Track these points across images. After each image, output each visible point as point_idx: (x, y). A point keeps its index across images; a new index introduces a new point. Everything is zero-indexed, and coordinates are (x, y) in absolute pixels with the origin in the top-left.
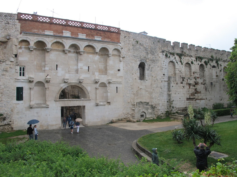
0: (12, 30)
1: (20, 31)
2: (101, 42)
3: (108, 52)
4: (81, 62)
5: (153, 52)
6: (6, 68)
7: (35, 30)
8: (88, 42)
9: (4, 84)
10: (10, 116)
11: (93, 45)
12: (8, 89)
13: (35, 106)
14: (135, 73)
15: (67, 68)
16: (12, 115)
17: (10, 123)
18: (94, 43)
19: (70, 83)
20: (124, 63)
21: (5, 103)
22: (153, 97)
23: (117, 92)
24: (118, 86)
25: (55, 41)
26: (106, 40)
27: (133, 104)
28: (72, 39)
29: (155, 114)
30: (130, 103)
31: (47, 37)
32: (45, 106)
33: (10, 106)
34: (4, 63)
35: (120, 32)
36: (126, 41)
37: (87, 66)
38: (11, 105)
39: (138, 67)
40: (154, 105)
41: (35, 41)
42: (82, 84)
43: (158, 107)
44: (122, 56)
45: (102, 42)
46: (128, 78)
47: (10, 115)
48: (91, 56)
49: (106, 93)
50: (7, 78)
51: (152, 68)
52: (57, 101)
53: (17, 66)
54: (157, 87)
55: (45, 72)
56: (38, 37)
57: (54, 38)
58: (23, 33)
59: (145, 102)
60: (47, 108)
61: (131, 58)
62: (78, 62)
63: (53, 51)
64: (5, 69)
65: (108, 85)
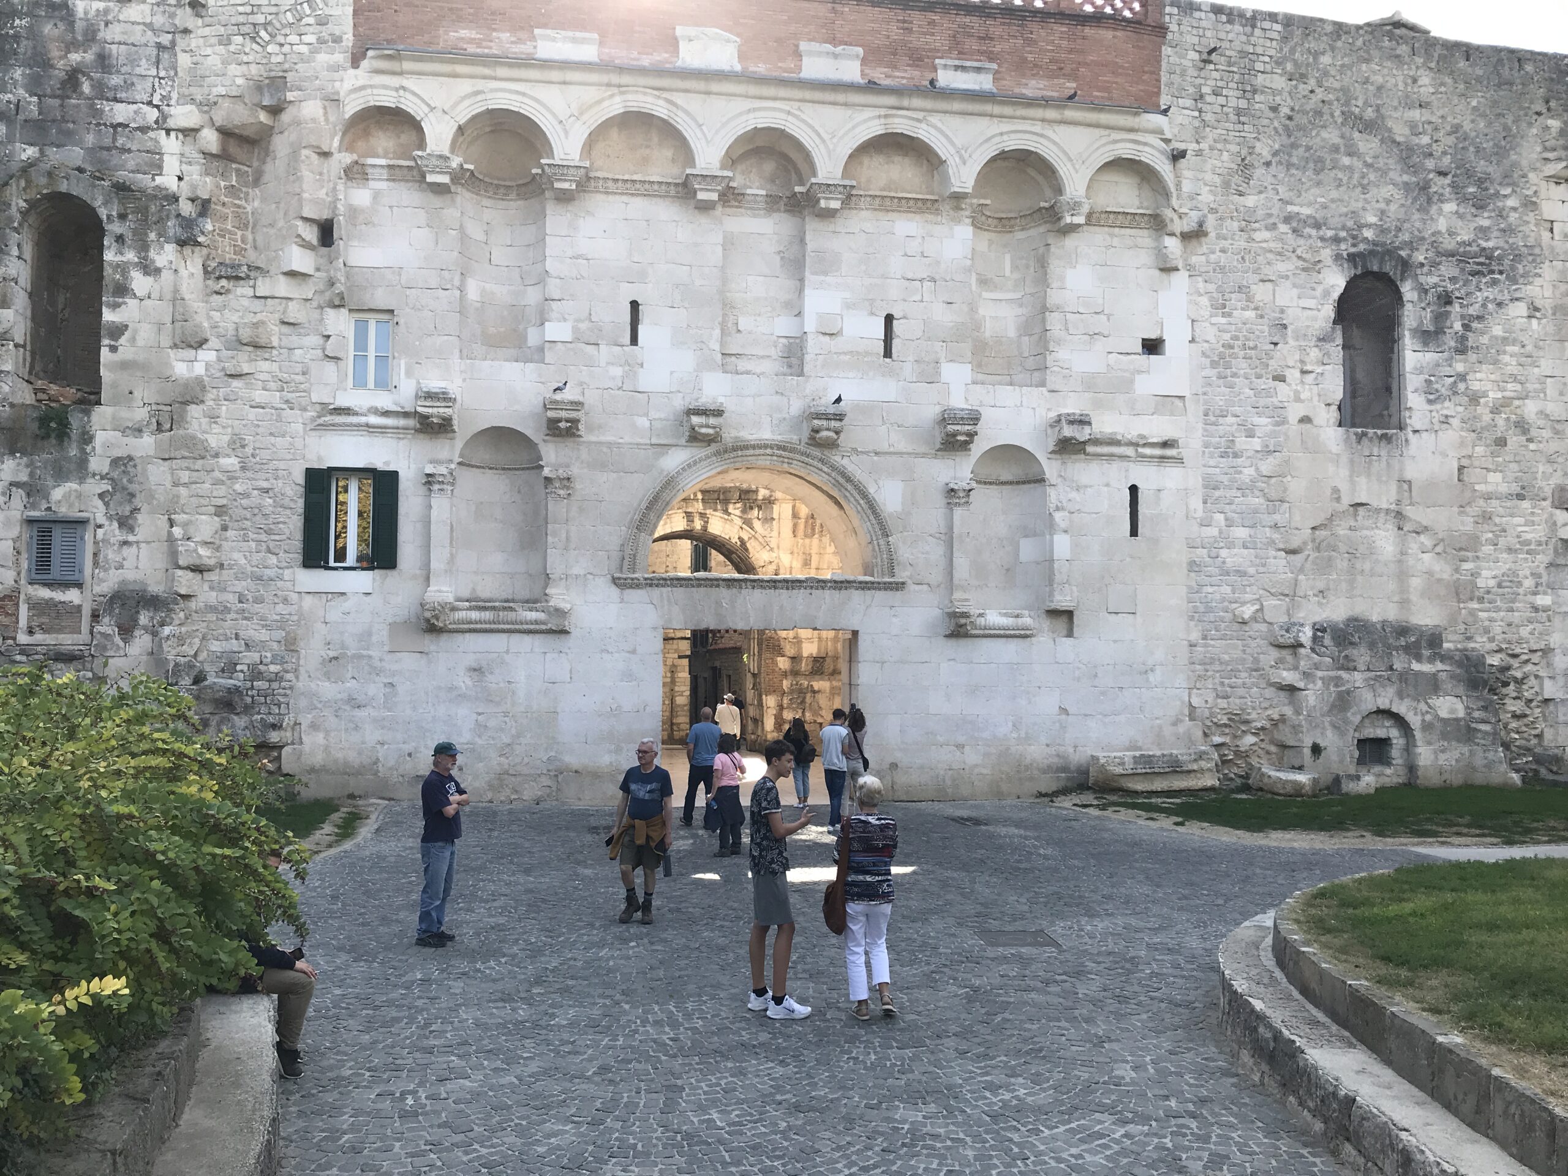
0: (293, 38)
1: (349, 39)
2: (988, 108)
3: (1059, 190)
4: (828, 279)
5: (1480, 183)
6: (256, 325)
7: (464, 33)
8: (883, 112)
9: (237, 444)
10: (275, 685)
11: (923, 132)
12: (265, 485)
13: (462, 615)
14: (1298, 374)
15: (717, 332)
16: (289, 676)
17: (274, 737)
18: (935, 119)
19: (735, 449)
20: (1201, 285)
21: (240, 586)
22: (1481, 583)
23: (1134, 532)
24: (1146, 477)
25: (615, 106)
26: (1033, 87)
27: (1288, 639)
28: (753, 90)
29: (1506, 746)
30: (1256, 626)
31: (555, 75)
32: (541, 616)
33: (280, 608)
34: (243, 290)
35: (1162, 14)
36: (1216, 94)
37: (872, 314)
38: (285, 601)
39: (1328, 311)
40: (1494, 660)
41: (464, 115)
42: (836, 459)
43: (1532, 681)
44: (1178, 226)
45: (997, 109)
46: (1237, 410)
47: (278, 677)
48: (906, 226)
49: (1035, 535)
50: (259, 396)
51: (1466, 327)
52: (635, 585)
53: (330, 313)
54: (1520, 497)
55: (542, 361)
56: (480, 84)
57: (609, 85)
58: (370, 53)
59: (1403, 630)
60: (551, 632)
61: (1267, 235)
62: (802, 280)
63: (600, 197)
64: (246, 334)
65: (1051, 468)
